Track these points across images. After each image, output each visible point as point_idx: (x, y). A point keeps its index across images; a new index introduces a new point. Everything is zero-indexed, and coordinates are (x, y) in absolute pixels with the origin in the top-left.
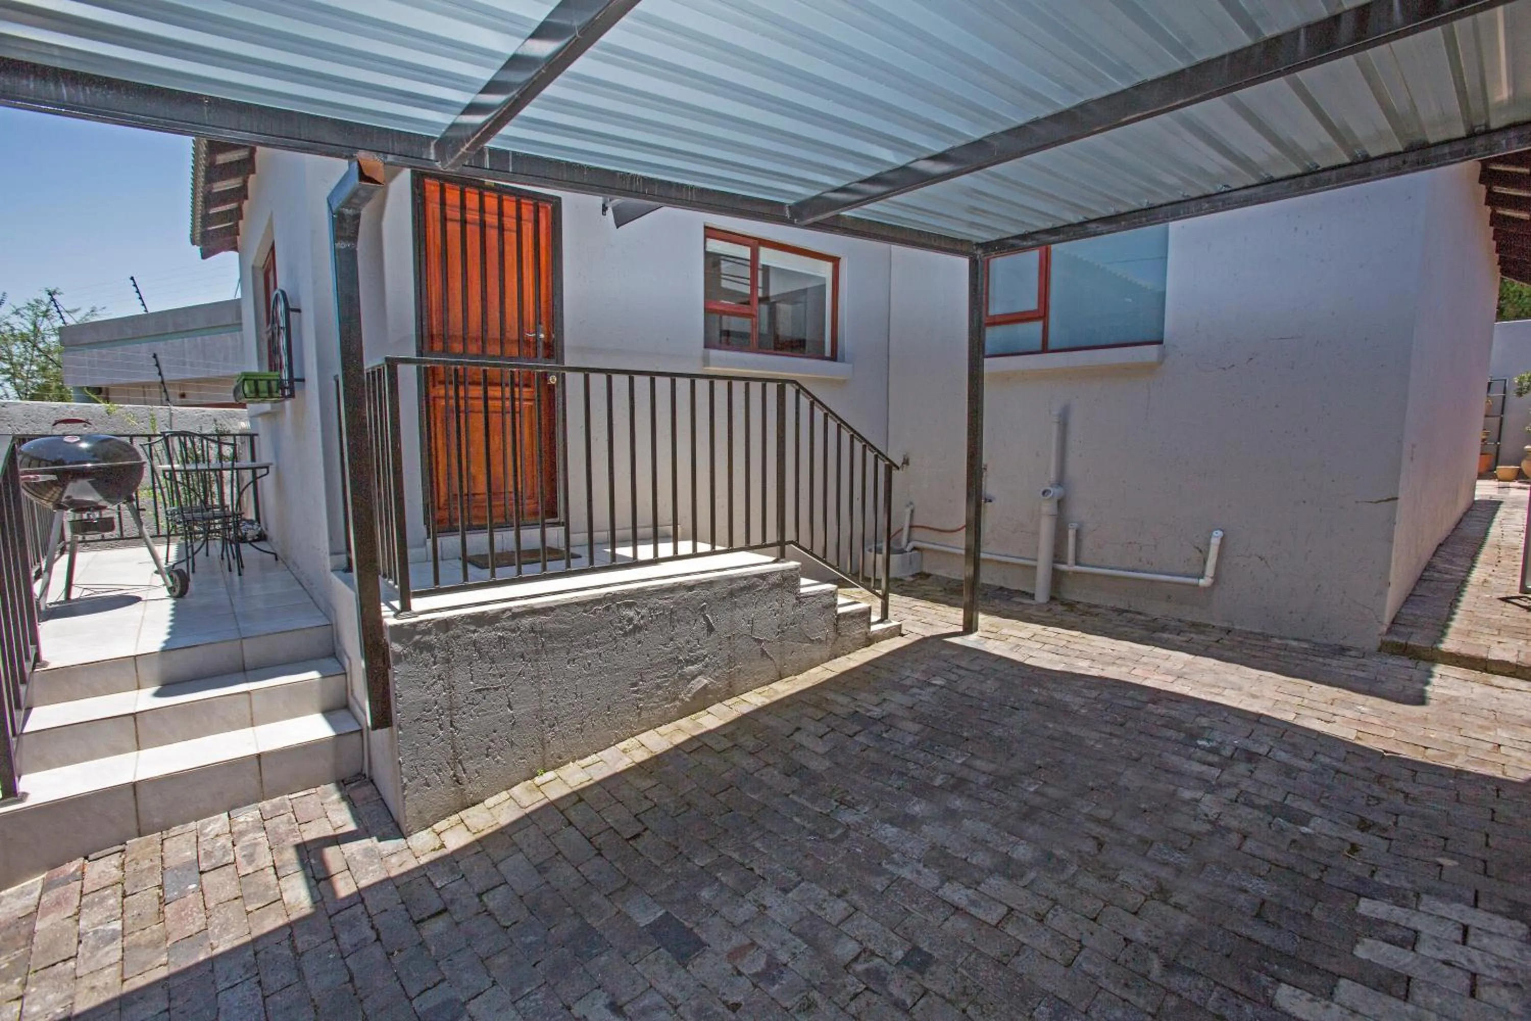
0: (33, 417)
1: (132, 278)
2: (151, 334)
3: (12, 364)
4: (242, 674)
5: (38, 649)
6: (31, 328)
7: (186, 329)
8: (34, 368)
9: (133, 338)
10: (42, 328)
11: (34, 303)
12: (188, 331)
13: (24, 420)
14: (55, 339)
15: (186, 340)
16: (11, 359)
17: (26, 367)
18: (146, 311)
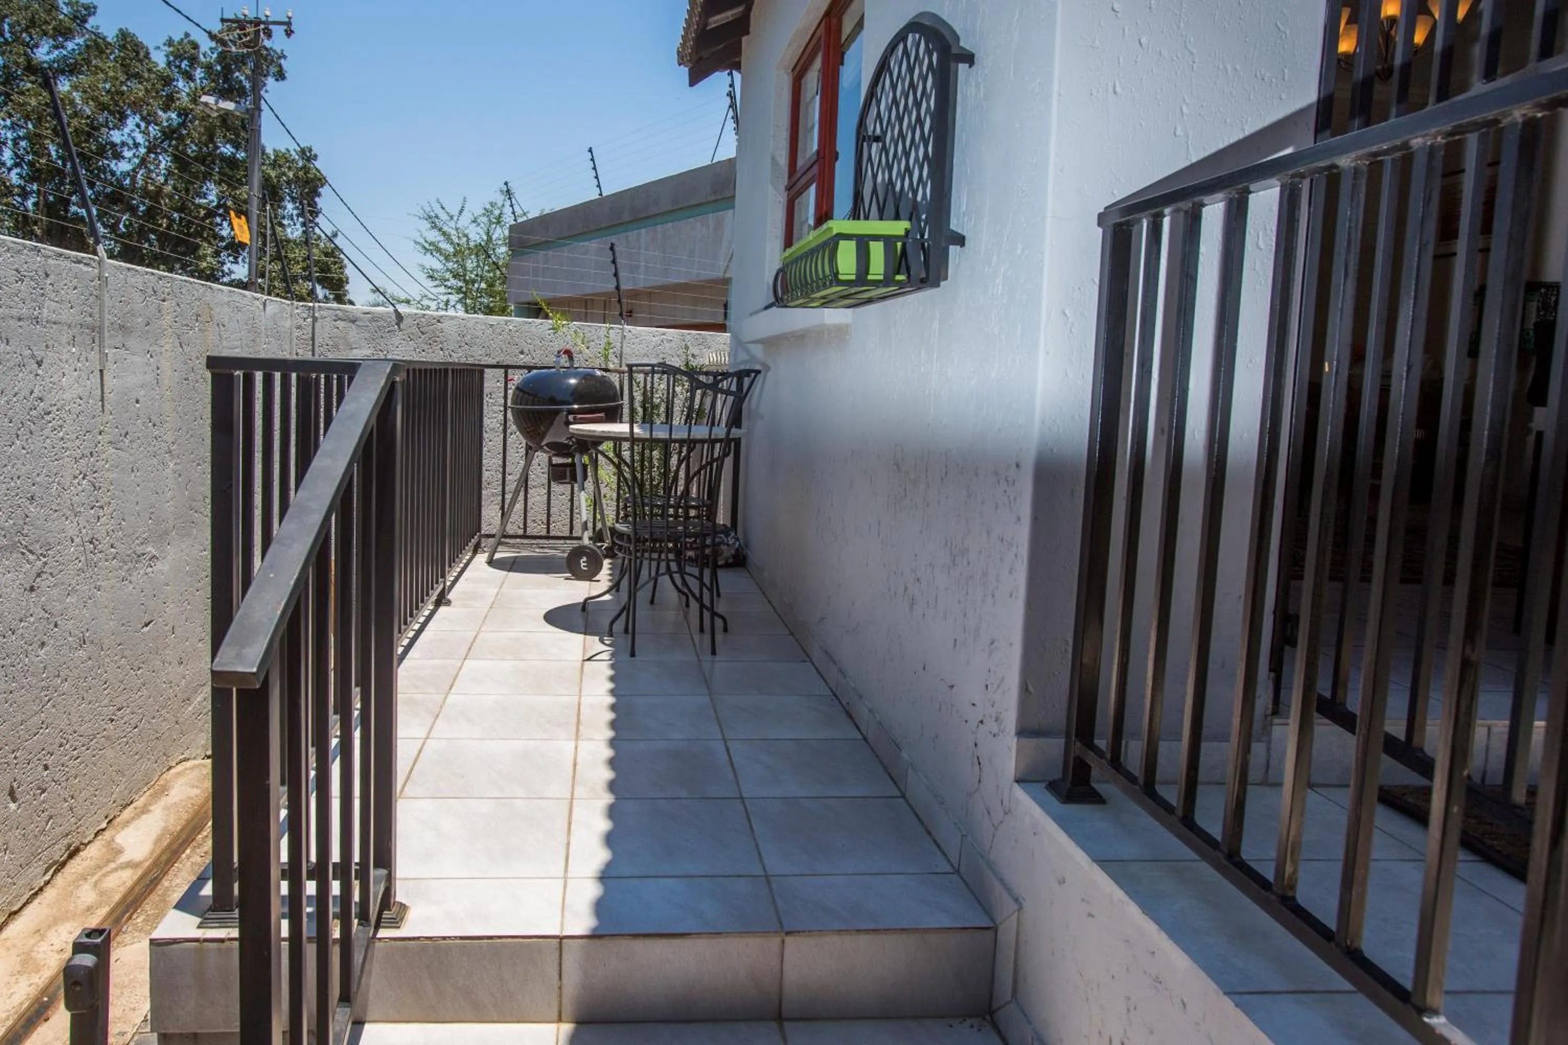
0: (467, 339)
1: (590, 150)
2: (603, 226)
3: (465, 281)
4: (774, 1025)
5: (390, 879)
6: (485, 238)
7: (645, 215)
8: (483, 285)
9: (583, 233)
10: (494, 237)
11: (488, 207)
12: (647, 218)
13: (458, 342)
14: (504, 249)
15: (643, 231)
16: (465, 275)
17: (476, 285)
18: (601, 194)
